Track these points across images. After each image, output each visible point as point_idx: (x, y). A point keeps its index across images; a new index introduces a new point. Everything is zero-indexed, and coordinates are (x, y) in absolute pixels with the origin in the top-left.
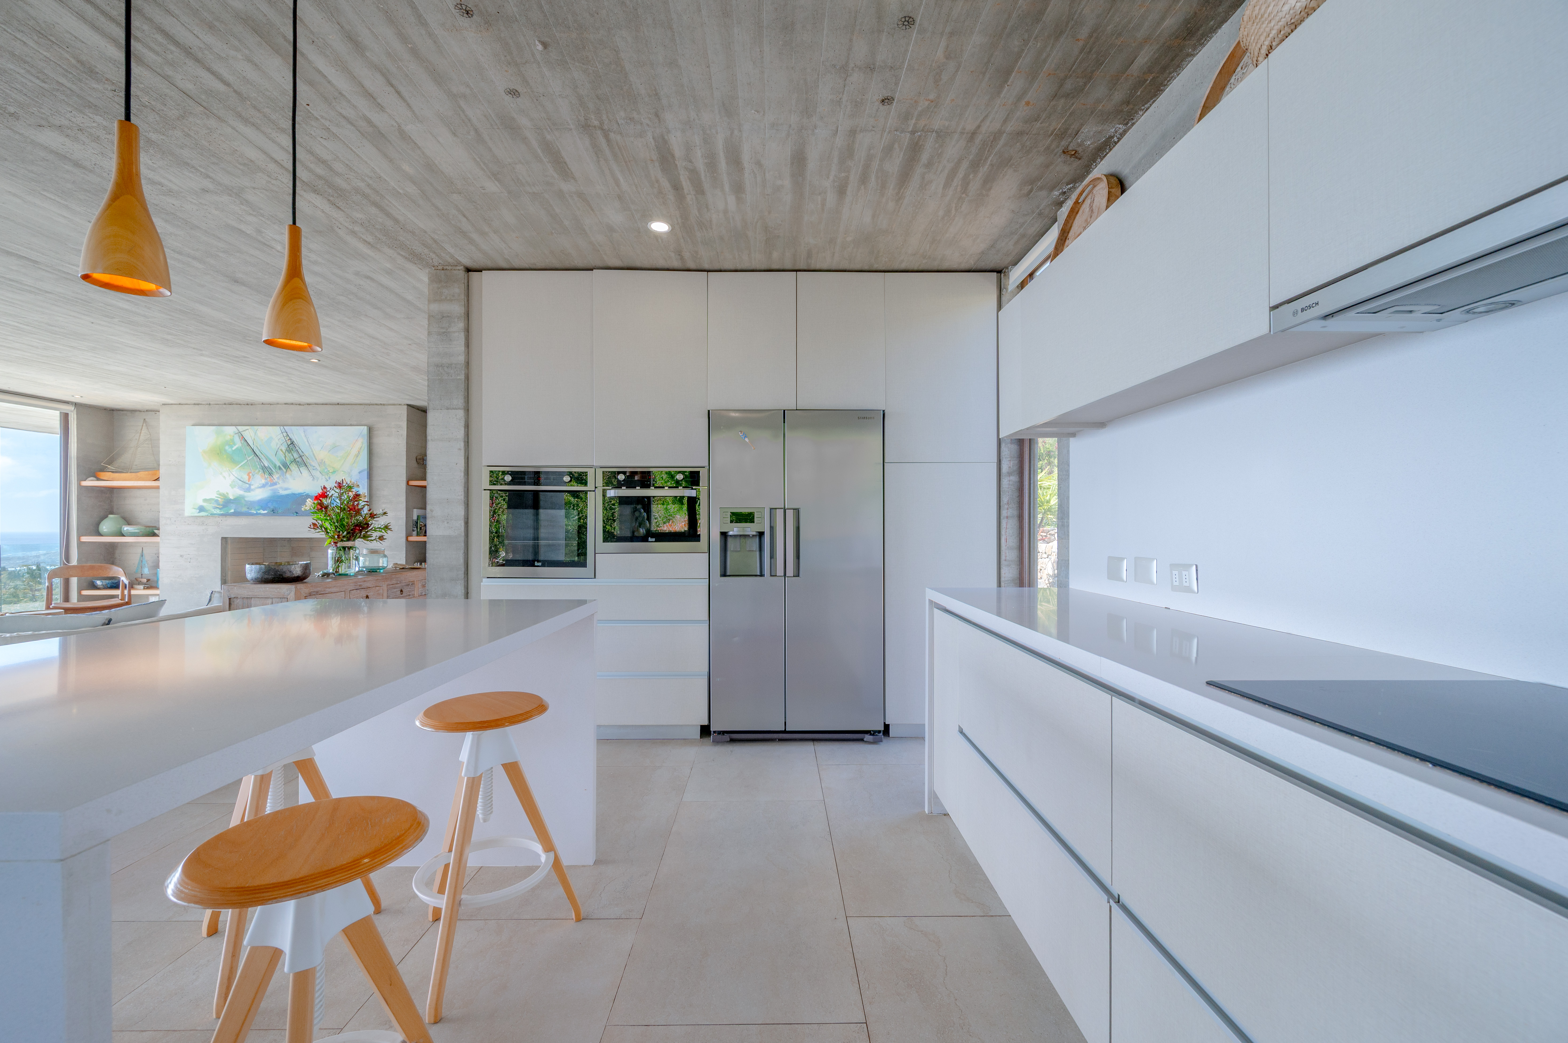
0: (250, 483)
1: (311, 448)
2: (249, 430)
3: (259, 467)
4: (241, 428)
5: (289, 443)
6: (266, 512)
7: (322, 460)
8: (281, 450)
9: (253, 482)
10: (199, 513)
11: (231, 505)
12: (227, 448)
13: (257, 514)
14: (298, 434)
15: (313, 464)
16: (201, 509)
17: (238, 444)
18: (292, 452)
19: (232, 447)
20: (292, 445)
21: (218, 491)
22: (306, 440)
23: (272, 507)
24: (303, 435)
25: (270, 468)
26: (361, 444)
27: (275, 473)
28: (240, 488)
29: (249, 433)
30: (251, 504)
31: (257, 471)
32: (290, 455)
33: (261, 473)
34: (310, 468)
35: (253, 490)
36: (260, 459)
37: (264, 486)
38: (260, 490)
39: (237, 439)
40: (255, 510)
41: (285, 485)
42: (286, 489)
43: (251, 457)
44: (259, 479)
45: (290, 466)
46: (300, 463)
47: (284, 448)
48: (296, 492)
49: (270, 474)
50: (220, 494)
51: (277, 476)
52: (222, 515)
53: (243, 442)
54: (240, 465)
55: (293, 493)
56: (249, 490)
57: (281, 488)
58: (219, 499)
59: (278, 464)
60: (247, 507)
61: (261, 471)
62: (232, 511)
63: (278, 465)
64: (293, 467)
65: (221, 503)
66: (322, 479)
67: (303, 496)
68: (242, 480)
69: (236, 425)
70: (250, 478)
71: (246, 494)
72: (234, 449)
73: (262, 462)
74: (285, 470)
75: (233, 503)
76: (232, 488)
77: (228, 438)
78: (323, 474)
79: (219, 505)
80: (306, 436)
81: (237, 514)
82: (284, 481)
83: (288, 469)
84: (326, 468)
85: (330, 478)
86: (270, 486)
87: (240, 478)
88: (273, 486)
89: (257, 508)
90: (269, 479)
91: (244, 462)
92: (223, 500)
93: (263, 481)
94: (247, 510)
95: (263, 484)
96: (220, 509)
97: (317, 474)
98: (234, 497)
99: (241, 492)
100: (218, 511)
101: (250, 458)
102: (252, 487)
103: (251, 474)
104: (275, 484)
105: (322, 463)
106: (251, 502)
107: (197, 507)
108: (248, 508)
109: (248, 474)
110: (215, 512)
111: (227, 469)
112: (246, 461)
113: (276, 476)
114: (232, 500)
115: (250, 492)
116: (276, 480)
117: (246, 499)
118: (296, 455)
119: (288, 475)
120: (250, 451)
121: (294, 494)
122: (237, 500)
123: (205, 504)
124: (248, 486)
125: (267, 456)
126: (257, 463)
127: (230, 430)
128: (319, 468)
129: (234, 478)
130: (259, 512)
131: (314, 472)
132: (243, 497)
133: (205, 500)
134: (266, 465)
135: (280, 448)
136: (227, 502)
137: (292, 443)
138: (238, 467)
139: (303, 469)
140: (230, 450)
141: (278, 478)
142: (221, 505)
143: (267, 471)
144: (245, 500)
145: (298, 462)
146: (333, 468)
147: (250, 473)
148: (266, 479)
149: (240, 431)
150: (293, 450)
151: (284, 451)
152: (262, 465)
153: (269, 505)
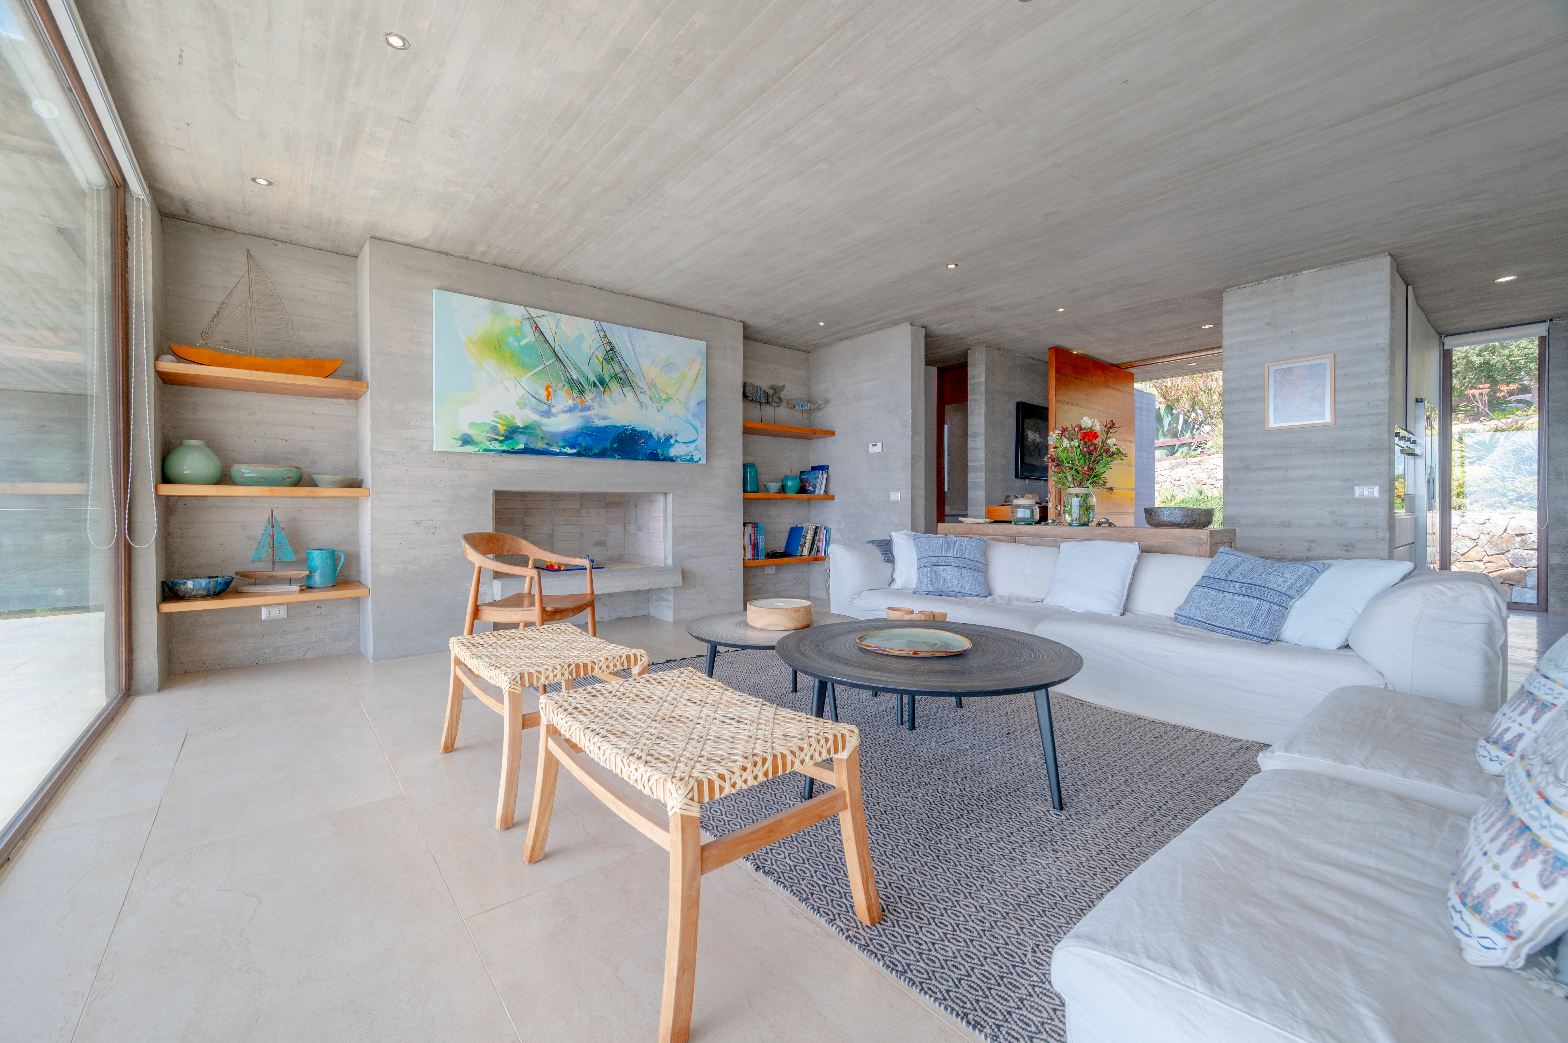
0: (549, 402)
1: (638, 361)
2: (548, 317)
3: (563, 378)
4: (534, 312)
5: (608, 348)
6: (574, 451)
7: (653, 381)
8: (597, 357)
9: (554, 402)
10: (461, 446)
11: (520, 436)
12: (511, 340)
13: (560, 454)
14: (621, 336)
15: (641, 384)
16: (467, 440)
17: (530, 337)
18: (612, 362)
19: (519, 340)
20: (611, 354)
21: (497, 411)
22: (631, 348)
23: (584, 444)
24: (627, 339)
25: (580, 383)
26: (699, 366)
27: (588, 392)
28: (534, 410)
29: (548, 322)
30: (551, 438)
31: (560, 385)
32: (609, 366)
33: (566, 388)
34: (638, 390)
35: (554, 415)
36: (564, 367)
37: (571, 410)
38: (567, 416)
39: (528, 328)
40: (559, 447)
41: (603, 412)
42: (604, 418)
43: (551, 362)
44: (563, 399)
45: (609, 384)
46: (624, 381)
47: (600, 354)
48: (618, 424)
49: (581, 392)
50: (500, 418)
51: (591, 396)
52: (504, 452)
53: (537, 334)
54: (533, 372)
55: (614, 424)
56: (547, 414)
57: (597, 415)
58: (499, 426)
59: (593, 378)
60: (545, 441)
61: (567, 385)
62: (521, 446)
63: (592, 381)
64: (614, 386)
65: (502, 432)
66: (652, 408)
67: (627, 430)
68: (537, 396)
69: (525, 305)
70: (549, 394)
71: (544, 420)
72: (522, 343)
73: (568, 372)
74: (602, 390)
75: (521, 433)
76: (521, 408)
77: (513, 323)
78: (654, 400)
79: (498, 435)
80: (631, 342)
81: (527, 451)
82: (601, 406)
83: (607, 388)
84: (658, 393)
85: (662, 407)
86: (581, 411)
87: (533, 393)
88: (585, 411)
89: (561, 444)
90: (578, 400)
91: (540, 368)
92: (505, 428)
93: (570, 403)
94: (545, 446)
95: (570, 407)
96: (501, 442)
97: (645, 399)
98: (524, 424)
99: (535, 417)
100: (497, 446)
101: (549, 363)
102: (554, 410)
103: (550, 390)
104: (588, 408)
105: (652, 384)
106: (551, 433)
107: (458, 436)
108: (548, 444)
109: (547, 389)
110: (491, 447)
111: (512, 376)
112: (543, 366)
113: (589, 397)
114: (521, 428)
115: (549, 418)
116: (590, 402)
117: (544, 428)
118: (618, 369)
119: (606, 397)
120: (549, 351)
121: (616, 427)
122: (528, 430)
123: (473, 432)
124: (546, 407)
125: (576, 364)
126: (561, 373)
127: (515, 312)
128: (648, 392)
129: (524, 392)
130: (564, 450)
131: (642, 397)
132: (539, 425)
133: (473, 425)
134: (575, 378)
135: (595, 354)
136: (512, 433)
137: (612, 349)
138: (530, 374)
139: (627, 390)
140: (516, 344)
141: (593, 400)
142: (503, 436)
143: (576, 386)
144: (542, 430)
145: (621, 379)
146: (667, 393)
147: (550, 386)
148: (574, 399)
149: (533, 315)
150: (613, 360)
151: (601, 360)
152: (569, 377)
153: (580, 440)
